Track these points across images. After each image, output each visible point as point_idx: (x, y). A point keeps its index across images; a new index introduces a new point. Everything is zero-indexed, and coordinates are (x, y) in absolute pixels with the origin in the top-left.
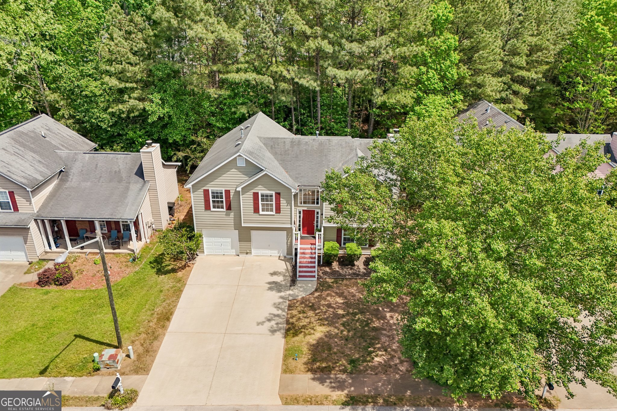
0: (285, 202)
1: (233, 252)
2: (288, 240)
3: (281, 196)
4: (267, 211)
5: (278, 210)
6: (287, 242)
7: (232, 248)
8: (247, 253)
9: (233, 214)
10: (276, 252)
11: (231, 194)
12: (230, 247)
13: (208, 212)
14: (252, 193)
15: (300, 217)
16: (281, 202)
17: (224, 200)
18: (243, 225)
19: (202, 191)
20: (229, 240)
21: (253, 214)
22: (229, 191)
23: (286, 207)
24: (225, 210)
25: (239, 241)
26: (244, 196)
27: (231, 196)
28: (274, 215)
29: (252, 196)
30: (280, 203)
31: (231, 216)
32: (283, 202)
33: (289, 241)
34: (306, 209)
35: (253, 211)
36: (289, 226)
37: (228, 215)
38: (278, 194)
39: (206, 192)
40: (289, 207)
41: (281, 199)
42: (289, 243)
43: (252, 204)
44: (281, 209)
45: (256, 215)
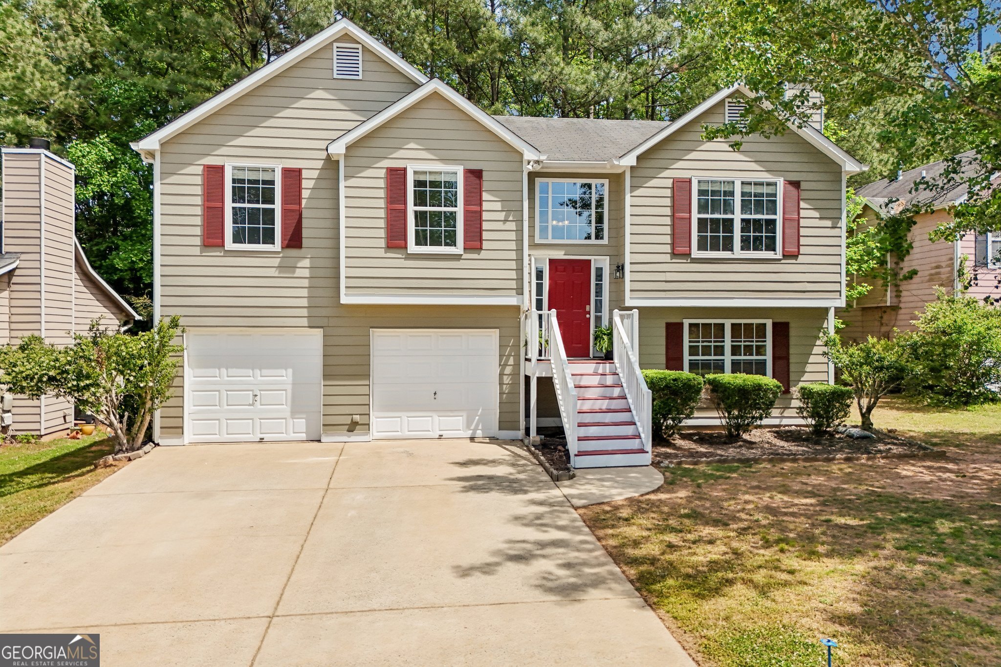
0: (498, 206)
1: (299, 428)
2: (503, 366)
3: (485, 185)
4: (436, 242)
5: (474, 242)
6: (501, 375)
7: (295, 412)
8: (352, 427)
9: (306, 263)
10: (459, 421)
11: (305, 183)
12: (286, 409)
13: (214, 258)
14: (382, 173)
15: (539, 287)
16: (485, 206)
17: (278, 206)
18: (344, 300)
19: (199, 170)
20: (285, 377)
21: (381, 253)
22: (299, 171)
23: (500, 226)
24: (278, 246)
25: (326, 376)
26: (352, 182)
27: (305, 194)
28: (457, 257)
29: (382, 183)
30: (480, 213)
31: (299, 273)
32: (491, 204)
33: (508, 370)
34: (559, 255)
35: (382, 243)
36: (513, 301)
37: (287, 268)
38: (475, 175)
39: (214, 174)
40: (512, 226)
41: (485, 196)
42: (507, 380)
43: (382, 213)
44: (485, 235)
45: (395, 259)
